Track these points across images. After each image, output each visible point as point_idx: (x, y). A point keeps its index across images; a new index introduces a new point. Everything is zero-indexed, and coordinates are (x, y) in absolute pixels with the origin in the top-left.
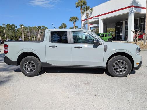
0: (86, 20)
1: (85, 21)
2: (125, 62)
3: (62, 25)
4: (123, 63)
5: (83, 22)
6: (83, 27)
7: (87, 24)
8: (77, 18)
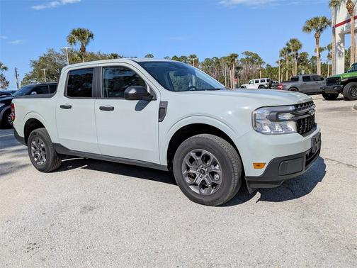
0: (348, 21)
1: (346, 24)
2: (212, 156)
3: (287, 44)
4: (207, 158)
5: (338, 30)
6: (339, 44)
7: (349, 33)
8: (324, 20)
